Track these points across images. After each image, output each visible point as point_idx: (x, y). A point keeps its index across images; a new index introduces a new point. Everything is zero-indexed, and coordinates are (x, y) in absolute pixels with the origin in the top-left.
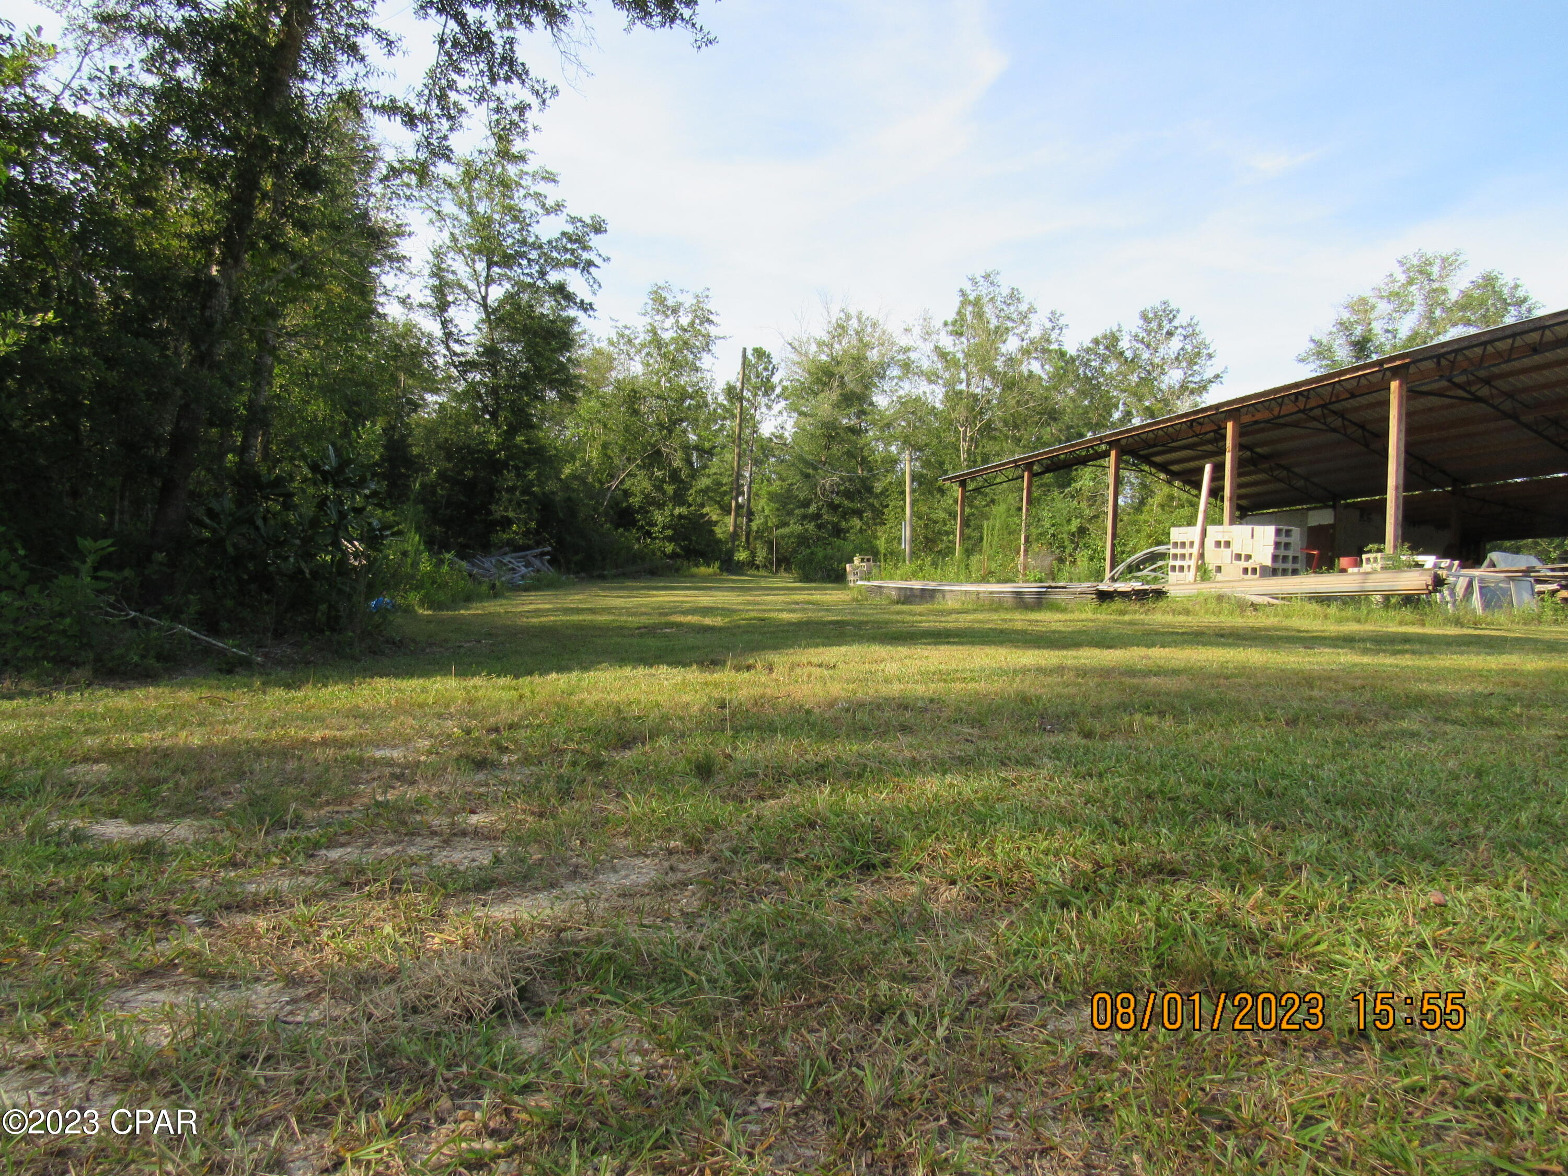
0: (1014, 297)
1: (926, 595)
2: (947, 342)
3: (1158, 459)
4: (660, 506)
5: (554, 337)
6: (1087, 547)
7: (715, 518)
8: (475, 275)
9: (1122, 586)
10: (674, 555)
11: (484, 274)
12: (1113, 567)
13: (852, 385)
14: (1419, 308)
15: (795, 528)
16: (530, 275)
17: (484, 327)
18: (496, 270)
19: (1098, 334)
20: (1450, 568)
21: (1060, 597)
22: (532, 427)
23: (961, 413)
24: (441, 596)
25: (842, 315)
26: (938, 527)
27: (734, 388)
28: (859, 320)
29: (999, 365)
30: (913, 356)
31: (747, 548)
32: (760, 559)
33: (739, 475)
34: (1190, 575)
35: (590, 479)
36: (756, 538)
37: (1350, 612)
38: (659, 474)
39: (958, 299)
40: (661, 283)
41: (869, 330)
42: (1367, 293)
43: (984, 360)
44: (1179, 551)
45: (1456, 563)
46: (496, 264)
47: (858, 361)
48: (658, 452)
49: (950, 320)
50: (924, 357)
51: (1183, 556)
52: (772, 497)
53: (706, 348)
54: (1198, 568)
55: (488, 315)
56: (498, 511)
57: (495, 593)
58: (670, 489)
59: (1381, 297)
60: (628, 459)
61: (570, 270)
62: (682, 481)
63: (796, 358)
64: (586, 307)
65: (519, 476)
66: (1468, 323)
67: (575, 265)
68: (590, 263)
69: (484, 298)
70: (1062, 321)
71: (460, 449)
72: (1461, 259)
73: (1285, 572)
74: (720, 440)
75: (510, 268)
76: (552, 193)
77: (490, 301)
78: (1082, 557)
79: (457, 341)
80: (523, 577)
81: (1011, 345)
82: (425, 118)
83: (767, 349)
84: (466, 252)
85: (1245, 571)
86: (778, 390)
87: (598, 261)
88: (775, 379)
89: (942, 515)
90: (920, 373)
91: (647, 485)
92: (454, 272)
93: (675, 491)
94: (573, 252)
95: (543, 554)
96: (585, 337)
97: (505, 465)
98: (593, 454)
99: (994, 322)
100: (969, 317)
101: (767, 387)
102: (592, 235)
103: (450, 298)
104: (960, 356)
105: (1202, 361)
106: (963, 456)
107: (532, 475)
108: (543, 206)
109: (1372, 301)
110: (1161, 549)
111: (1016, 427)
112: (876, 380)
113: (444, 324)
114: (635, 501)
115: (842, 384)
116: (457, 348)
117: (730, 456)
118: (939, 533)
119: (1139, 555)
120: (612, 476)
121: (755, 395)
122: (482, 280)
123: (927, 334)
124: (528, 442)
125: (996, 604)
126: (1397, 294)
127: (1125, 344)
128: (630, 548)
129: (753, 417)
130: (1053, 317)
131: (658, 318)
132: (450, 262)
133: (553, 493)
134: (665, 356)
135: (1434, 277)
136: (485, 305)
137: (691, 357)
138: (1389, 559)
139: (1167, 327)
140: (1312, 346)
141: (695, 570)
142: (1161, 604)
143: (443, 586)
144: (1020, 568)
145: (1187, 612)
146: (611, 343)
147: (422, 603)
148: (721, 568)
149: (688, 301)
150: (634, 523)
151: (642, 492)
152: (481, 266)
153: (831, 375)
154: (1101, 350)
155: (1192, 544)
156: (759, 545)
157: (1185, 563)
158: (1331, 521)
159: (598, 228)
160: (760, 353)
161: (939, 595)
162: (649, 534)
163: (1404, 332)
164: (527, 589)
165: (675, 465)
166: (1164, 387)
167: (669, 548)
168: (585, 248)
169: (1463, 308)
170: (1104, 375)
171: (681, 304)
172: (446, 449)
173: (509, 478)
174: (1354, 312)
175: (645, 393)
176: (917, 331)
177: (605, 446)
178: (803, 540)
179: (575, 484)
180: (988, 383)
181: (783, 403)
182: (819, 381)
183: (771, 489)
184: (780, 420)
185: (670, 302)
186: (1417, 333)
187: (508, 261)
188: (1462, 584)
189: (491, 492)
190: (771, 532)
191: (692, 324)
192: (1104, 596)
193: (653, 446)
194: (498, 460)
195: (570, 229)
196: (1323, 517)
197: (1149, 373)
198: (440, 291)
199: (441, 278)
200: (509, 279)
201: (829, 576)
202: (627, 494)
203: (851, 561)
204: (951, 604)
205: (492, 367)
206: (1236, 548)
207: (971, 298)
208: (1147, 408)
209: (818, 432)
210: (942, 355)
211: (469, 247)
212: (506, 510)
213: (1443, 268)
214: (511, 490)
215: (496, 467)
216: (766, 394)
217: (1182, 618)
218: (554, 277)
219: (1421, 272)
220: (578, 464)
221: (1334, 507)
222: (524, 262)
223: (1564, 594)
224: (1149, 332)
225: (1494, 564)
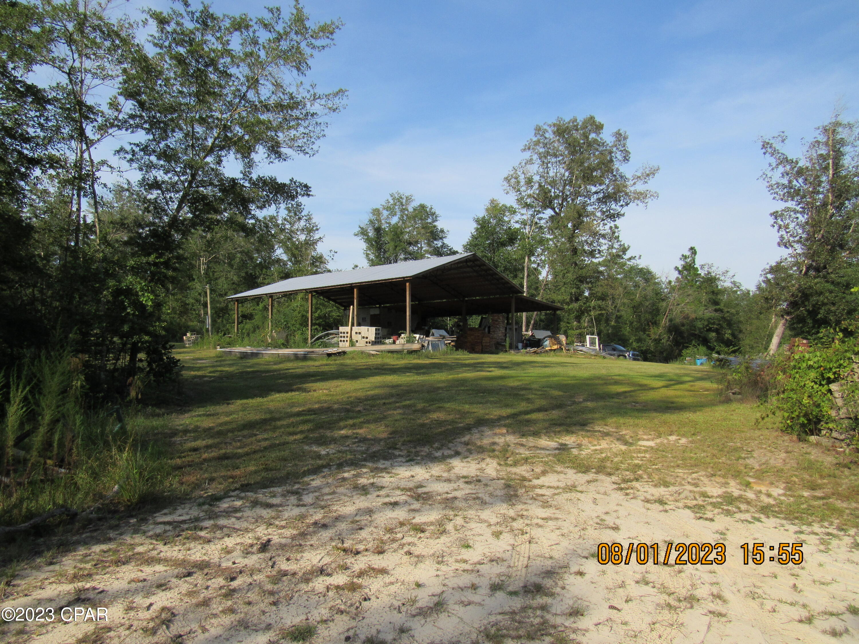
9: (332, 350)
14: (399, 214)
20: (423, 338)
21: (313, 355)
34: (347, 344)
37: (399, 356)
42: (379, 207)
45: (425, 336)
51: (344, 337)
54: (350, 341)
59: (384, 209)
72: (413, 197)
73: (379, 343)
78: (298, 334)
85: (367, 342)
105: (314, 231)
109: (381, 210)
110: (332, 332)
119: (323, 334)
126: (390, 208)
127: (279, 221)
135: (403, 204)
138: (408, 337)
140: (359, 229)
142: (346, 356)
145: (353, 358)
155: (347, 332)
163: (393, 224)
169: (413, 216)
174: (374, 215)
186: (398, 225)
188: (427, 343)
197: (290, 235)
206: (363, 335)
213: (407, 201)
217: (354, 361)
219: (398, 201)
223: (453, 344)
224: (290, 217)
225: (433, 335)
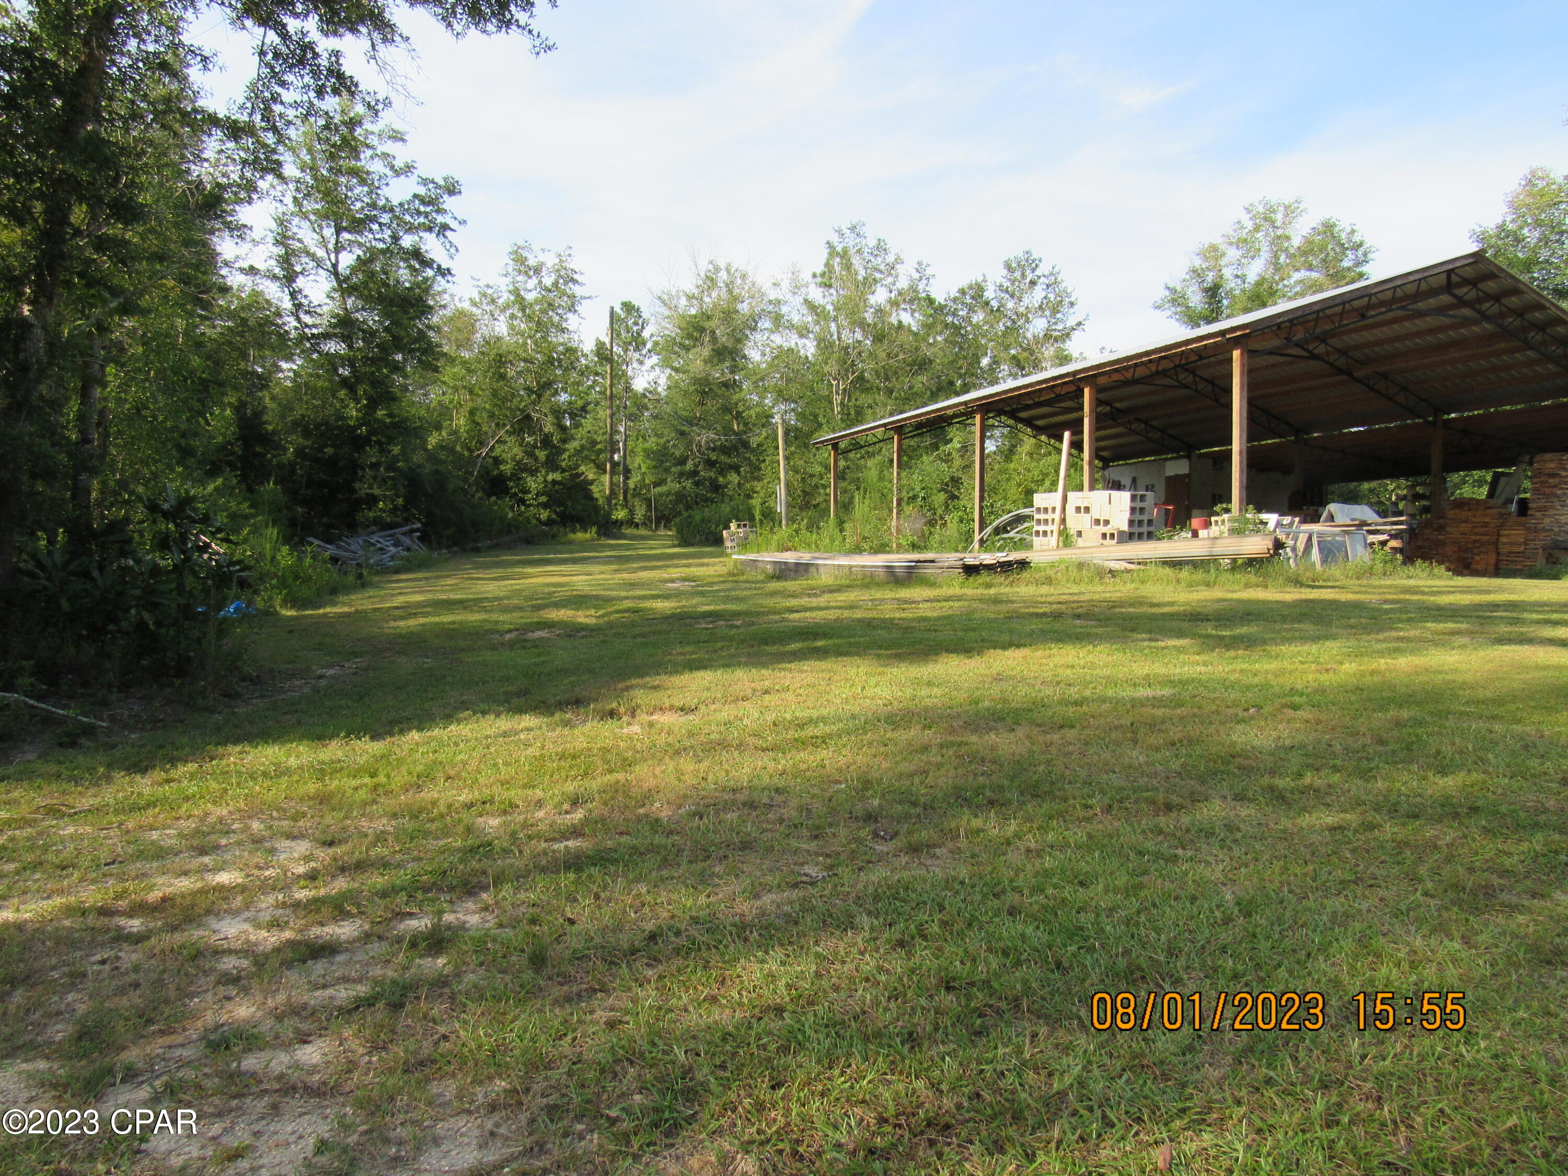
0: (881, 248)
1: (801, 569)
2: (817, 295)
3: (1023, 415)
4: (533, 472)
5: (412, 305)
6: (957, 509)
7: (591, 476)
8: (324, 242)
9: (988, 558)
10: (550, 522)
11: (333, 241)
12: (981, 530)
13: (724, 341)
14: (1265, 254)
15: (672, 486)
16: (382, 240)
17: (336, 295)
18: (346, 236)
19: (964, 283)
20: (1291, 524)
21: (930, 571)
22: (394, 399)
23: (832, 367)
24: (305, 592)
25: (711, 267)
26: (815, 480)
27: (604, 344)
28: (728, 271)
29: (869, 317)
30: (784, 310)
31: (626, 505)
32: (639, 516)
33: (614, 431)
34: (1053, 540)
35: (458, 448)
36: (634, 496)
37: (1200, 575)
38: (529, 439)
39: (824, 254)
40: (521, 243)
41: (739, 281)
42: (1218, 240)
43: (853, 313)
44: (1042, 516)
45: (1297, 519)
46: (345, 229)
47: (729, 315)
48: (528, 417)
49: (818, 272)
50: (795, 312)
51: (1046, 521)
52: (648, 453)
53: (572, 309)
54: (1060, 533)
55: (340, 285)
56: (362, 489)
57: (362, 583)
58: (542, 455)
59: (1231, 244)
60: (497, 425)
61: (426, 235)
62: (554, 446)
63: (667, 312)
64: (444, 272)
65: (382, 451)
66: (1310, 268)
67: (430, 229)
68: (445, 227)
69: (335, 266)
70: (929, 272)
71: (317, 426)
72: (1302, 206)
73: (1140, 536)
74: (593, 396)
75: (360, 233)
76: (401, 154)
77: (341, 268)
78: (952, 520)
79: (308, 312)
80: (392, 558)
81: (880, 297)
82: (250, 130)
83: (636, 303)
84: (313, 218)
85: (1104, 536)
86: (649, 345)
87: (453, 224)
88: (646, 334)
89: (818, 469)
90: (791, 327)
91: (518, 452)
92: (300, 241)
93: (548, 457)
94: (426, 215)
95: (412, 531)
96: (446, 296)
97: (367, 441)
98: (460, 422)
99: (862, 273)
100: (837, 268)
101: (637, 342)
102: (446, 197)
103: (298, 268)
104: (830, 307)
105: (1065, 309)
106: (837, 409)
107: (396, 450)
108: (392, 167)
109: (1223, 247)
110: (1027, 511)
111: (887, 379)
112: (748, 332)
113: (293, 295)
114: (507, 468)
115: (714, 339)
116: (307, 319)
117: (604, 413)
118: (816, 486)
119: (1005, 517)
120: (482, 443)
121: (626, 351)
122: (331, 246)
123: (796, 288)
124: (390, 415)
125: (868, 580)
126: (1246, 240)
127: (989, 294)
128: (503, 518)
129: (625, 373)
130: (920, 268)
131: (520, 278)
132: (295, 230)
133: (420, 466)
134: (530, 318)
135: (1278, 224)
136: (336, 273)
137: (556, 319)
138: (1235, 521)
139: (1030, 276)
140: (1167, 293)
141: (572, 536)
142: (1025, 575)
143: (307, 580)
144: (894, 530)
145: (1049, 581)
146: (474, 304)
147: (284, 603)
148: (598, 533)
149: (551, 261)
150: (506, 491)
151: (513, 459)
152: (329, 232)
153: (702, 330)
154: (968, 300)
155: (1054, 509)
156: (637, 503)
157: (1048, 528)
158: (1187, 471)
159: (452, 189)
160: (629, 307)
161: (812, 569)
162: (522, 501)
163: (1252, 277)
164: (397, 571)
165: (546, 430)
166: (1029, 335)
167: (544, 515)
168: (438, 211)
169: (1305, 253)
170: (970, 323)
171: (542, 264)
172: (303, 427)
173: (372, 455)
174: (1206, 258)
175: (510, 357)
176: (786, 285)
177: (472, 413)
178: (680, 497)
179: (443, 456)
180: (859, 336)
181: (655, 359)
182: (690, 336)
183: (647, 445)
184: (653, 375)
185: (532, 262)
186: (1264, 279)
187: (358, 225)
188: (1302, 538)
189: (354, 466)
190: (649, 490)
191: (556, 284)
192: (971, 570)
193: (523, 411)
194: (360, 436)
195: (422, 191)
196: (1178, 467)
197: (1014, 322)
198: (286, 260)
199: (286, 247)
200: (360, 245)
201: (707, 540)
202: (497, 461)
203: (727, 527)
204: (825, 579)
205: (347, 339)
206: (1095, 514)
207: (839, 249)
208: (1014, 357)
209: (692, 388)
210: (812, 307)
211: (316, 212)
212: (371, 488)
213: (1286, 215)
214: (375, 466)
215: (359, 443)
216: (637, 349)
217: (1044, 589)
218: (407, 241)
219: (1266, 219)
220: (444, 433)
221: (1188, 457)
222: (375, 227)
223: (1394, 543)
224: (1013, 282)
225: (1331, 518)
